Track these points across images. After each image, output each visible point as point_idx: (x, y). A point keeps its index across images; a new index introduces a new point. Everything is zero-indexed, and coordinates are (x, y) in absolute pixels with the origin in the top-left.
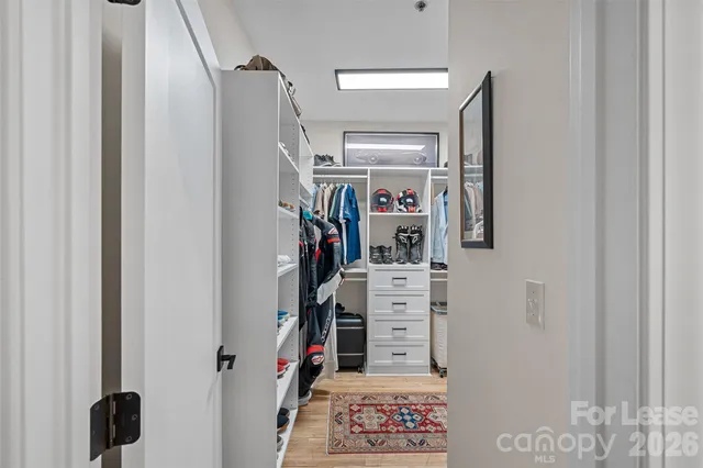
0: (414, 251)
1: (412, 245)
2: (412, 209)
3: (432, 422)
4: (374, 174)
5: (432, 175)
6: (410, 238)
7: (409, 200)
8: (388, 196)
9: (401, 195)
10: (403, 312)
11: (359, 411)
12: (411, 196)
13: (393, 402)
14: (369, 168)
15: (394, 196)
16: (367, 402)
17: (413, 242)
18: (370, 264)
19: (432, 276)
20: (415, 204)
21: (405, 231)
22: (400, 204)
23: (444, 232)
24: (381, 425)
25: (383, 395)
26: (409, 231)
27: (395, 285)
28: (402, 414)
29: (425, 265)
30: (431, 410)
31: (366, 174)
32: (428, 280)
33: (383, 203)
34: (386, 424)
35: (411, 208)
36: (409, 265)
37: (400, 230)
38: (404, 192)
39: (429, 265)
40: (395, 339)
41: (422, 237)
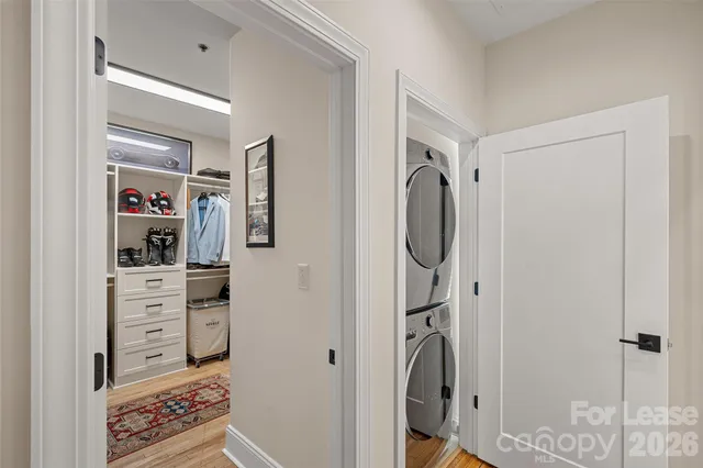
0: (167, 253)
1: (165, 247)
2: (168, 211)
3: (200, 403)
4: (122, 171)
5: (189, 181)
6: (163, 241)
7: (163, 202)
8: (139, 196)
9: (154, 197)
10: (158, 313)
11: (119, 421)
12: (165, 198)
13: (156, 401)
14: (117, 165)
15: (145, 196)
16: (125, 410)
17: (167, 243)
18: (117, 268)
19: (188, 275)
20: (170, 207)
21: (158, 233)
22: (153, 205)
23: (198, 235)
24: (150, 423)
25: (143, 399)
26: (162, 232)
27: (149, 288)
28: (170, 407)
29: (181, 265)
30: (197, 394)
31: (114, 171)
32: (184, 279)
33: (133, 203)
34: (155, 419)
35: (166, 211)
36: (163, 266)
37: (151, 233)
38: (158, 194)
39: (185, 266)
40: (150, 341)
41: (176, 240)
